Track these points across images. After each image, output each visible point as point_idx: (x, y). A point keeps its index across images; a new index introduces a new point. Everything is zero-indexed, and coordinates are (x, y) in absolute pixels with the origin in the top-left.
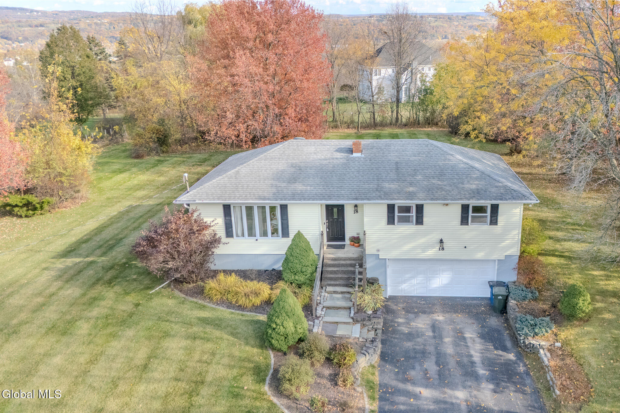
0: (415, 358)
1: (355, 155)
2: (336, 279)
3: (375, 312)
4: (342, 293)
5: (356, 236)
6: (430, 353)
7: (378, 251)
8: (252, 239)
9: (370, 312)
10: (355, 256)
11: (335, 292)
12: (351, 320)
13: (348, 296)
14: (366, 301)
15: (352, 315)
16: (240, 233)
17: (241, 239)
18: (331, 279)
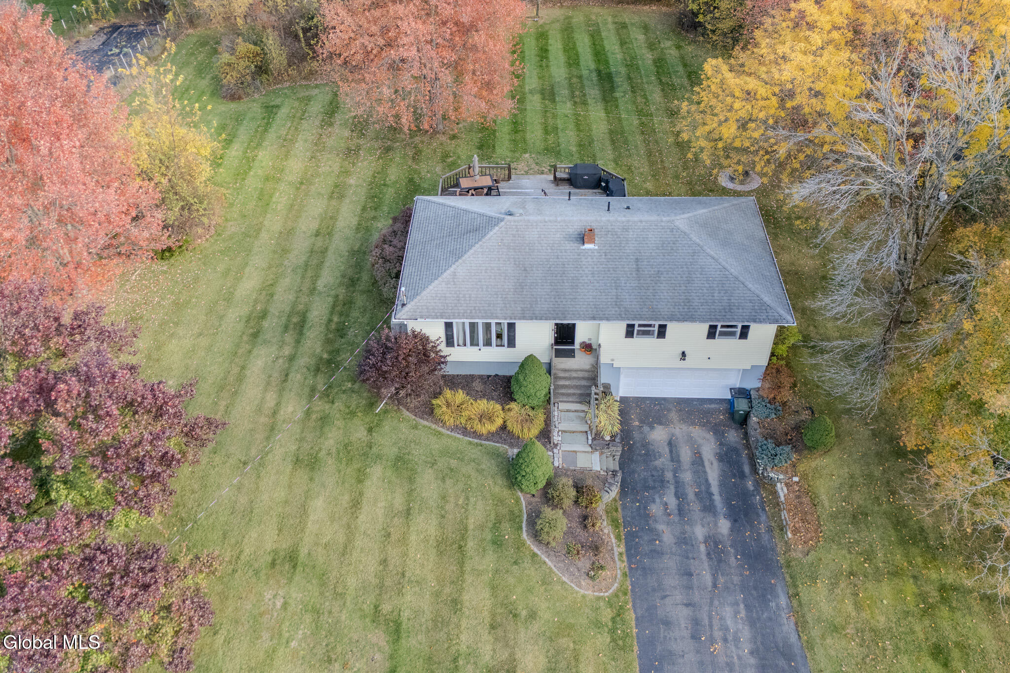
0: (654, 488)
1: (587, 246)
2: (568, 395)
3: (613, 437)
4: (576, 411)
5: (588, 342)
6: (668, 482)
7: (613, 360)
8: (476, 348)
9: (608, 438)
10: (588, 367)
11: (568, 411)
12: (590, 449)
13: (582, 414)
14: (603, 424)
15: (590, 442)
16: (461, 342)
17: (463, 348)
18: (563, 394)
